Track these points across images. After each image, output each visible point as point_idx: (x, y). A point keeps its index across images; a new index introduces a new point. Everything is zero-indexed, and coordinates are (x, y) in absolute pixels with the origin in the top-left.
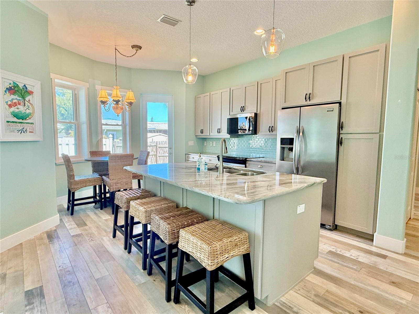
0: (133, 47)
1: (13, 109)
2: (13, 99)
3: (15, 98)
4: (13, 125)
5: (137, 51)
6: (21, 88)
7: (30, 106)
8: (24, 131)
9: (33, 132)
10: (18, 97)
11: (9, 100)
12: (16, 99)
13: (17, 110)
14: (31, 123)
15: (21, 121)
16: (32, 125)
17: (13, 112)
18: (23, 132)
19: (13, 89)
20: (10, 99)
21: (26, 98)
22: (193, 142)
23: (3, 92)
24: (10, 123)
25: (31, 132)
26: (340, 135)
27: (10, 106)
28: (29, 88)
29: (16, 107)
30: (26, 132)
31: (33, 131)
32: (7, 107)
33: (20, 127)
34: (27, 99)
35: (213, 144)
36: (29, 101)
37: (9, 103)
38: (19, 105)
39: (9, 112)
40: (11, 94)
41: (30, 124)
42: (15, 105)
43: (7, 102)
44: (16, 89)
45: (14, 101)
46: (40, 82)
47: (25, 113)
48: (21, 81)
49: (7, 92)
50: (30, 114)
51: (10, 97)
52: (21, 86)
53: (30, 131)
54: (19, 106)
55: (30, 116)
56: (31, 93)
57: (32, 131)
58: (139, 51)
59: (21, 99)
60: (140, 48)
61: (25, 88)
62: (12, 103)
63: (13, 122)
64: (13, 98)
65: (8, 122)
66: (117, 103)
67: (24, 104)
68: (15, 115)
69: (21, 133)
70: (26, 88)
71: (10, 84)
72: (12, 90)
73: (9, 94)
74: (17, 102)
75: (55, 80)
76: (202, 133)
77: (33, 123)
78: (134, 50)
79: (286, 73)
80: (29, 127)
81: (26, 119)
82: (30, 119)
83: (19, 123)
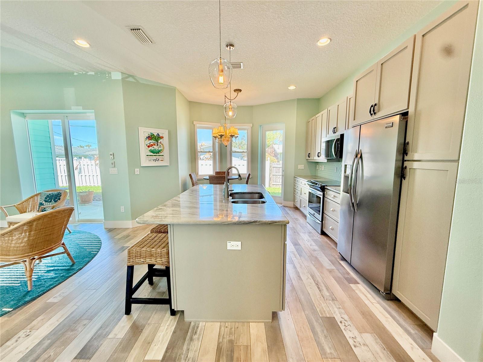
0: (235, 91)
1: (150, 148)
2: (150, 143)
3: (152, 142)
4: (151, 157)
5: (238, 93)
6: (156, 136)
7: (161, 146)
12: (153, 142)
13: (153, 149)
14: (162, 155)
15: (155, 154)
17: (151, 150)
20: (149, 143)
22: (303, 165)
23: (144, 139)
25: (162, 161)
26: (405, 162)
27: (149, 147)
28: (161, 135)
29: (152, 147)
30: (158, 161)
32: (147, 147)
33: (155, 158)
34: (159, 141)
35: (322, 168)
36: (161, 142)
37: (148, 145)
39: (148, 150)
40: (149, 140)
42: (152, 145)
43: (147, 145)
44: (152, 137)
45: (151, 144)
46: (167, 130)
47: (158, 150)
48: (155, 132)
49: (147, 139)
50: (161, 150)
51: (148, 142)
52: (155, 134)
54: (154, 146)
56: (162, 138)
58: (240, 93)
59: (155, 142)
60: (240, 90)
61: (158, 135)
63: (150, 155)
65: (147, 155)
66: (221, 137)
67: (158, 145)
68: (152, 151)
69: (155, 162)
70: (159, 135)
71: (149, 134)
72: (150, 138)
75: (197, 125)
76: (309, 157)
77: (163, 155)
78: (236, 94)
79: (357, 81)
80: (160, 158)
81: (158, 153)
82: (161, 153)
83: (154, 155)
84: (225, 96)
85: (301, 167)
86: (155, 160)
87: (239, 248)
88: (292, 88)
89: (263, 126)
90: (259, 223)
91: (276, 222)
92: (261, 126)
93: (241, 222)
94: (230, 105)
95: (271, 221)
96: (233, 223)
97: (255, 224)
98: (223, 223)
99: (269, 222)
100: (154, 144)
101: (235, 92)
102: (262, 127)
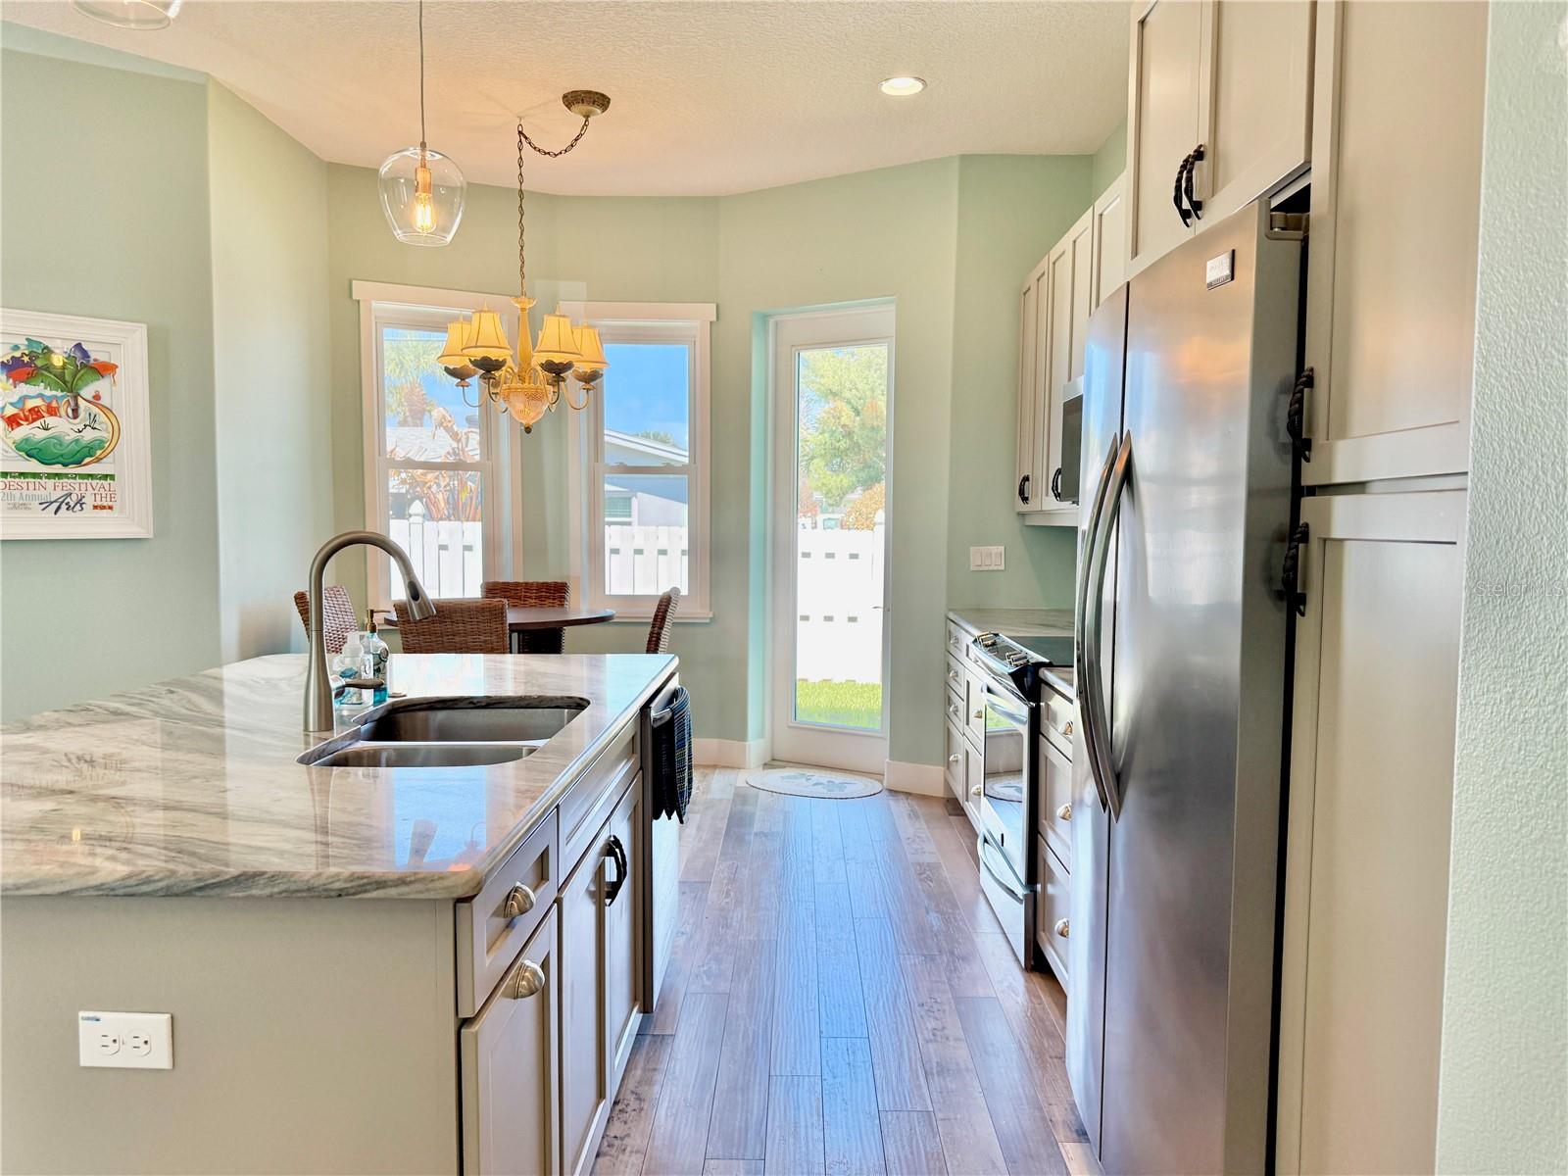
0: (572, 100)
1: (23, 431)
2: (24, 399)
3: (35, 393)
4: (25, 486)
5: (587, 117)
6: (62, 357)
7: (102, 417)
8: (72, 505)
9: (110, 508)
10: (45, 388)
11: (11, 404)
12: (41, 396)
13: (41, 435)
14: (105, 477)
15: (58, 469)
16: (109, 481)
17: (26, 440)
18: (64, 506)
19: (28, 365)
20: (15, 399)
21: (81, 389)
24: (9, 479)
25: (103, 508)
26: (1304, 500)
27: (13, 422)
28: (97, 355)
29: (37, 423)
30: (78, 507)
31: (110, 504)
33: (52, 490)
34: (87, 392)
36: (97, 397)
37: (10, 411)
38: (52, 415)
39: (10, 442)
40: (16, 381)
41: (100, 479)
42: (35, 414)
44: (39, 363)
45: (30, 404)
46: (144, 326)
47: (77, 441)
48: (59, 336)
49: (3, 377)
50: (100, 444)
51: (10, 393)
52: (61, 350)
53: (99, 503)
54: (50, 420)
55: (99, 452)
56: (103, 370)
57: (105, 504)
58: (598, 117)
59: (59, 393)
60: (602, 101)
61: (78, 355)
62: (23, 410)
63: (22, 475)
64: (25, 393)
67: (75, 411)
68: (30, 450)
69: (56, 513)
70: (85, 354)
71: (16, 348)
72: (21, 367)
73: (11, 381)
74: (44, 408)
75: (374, 304)
76: (1025, 499)
77: (112, 477)
78: (574, 118)
79: (1142, 22)
80: (90, 492)
81: (79, 463)
82: (99, 460)
83: (50, 476)
84: (520, 133)
85: (991, 556)
86: (61, 505)
87: (161, 1059)
88: (902, 87)
89: (778, 318)
90: (267, 891)
91: (381, 884)
92: (765, 317)
93: (148, 881)
94: (424, 166)
95: (353, 877)
96: (97, 888)
97: (240, 894)
98: (27, 886)
99: (337, 885)
100: (49, 406)
101: (569, 106)
102: (777, 324)
